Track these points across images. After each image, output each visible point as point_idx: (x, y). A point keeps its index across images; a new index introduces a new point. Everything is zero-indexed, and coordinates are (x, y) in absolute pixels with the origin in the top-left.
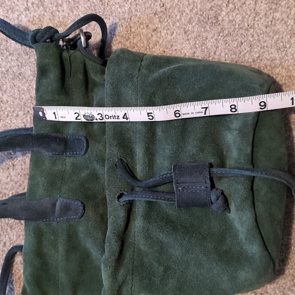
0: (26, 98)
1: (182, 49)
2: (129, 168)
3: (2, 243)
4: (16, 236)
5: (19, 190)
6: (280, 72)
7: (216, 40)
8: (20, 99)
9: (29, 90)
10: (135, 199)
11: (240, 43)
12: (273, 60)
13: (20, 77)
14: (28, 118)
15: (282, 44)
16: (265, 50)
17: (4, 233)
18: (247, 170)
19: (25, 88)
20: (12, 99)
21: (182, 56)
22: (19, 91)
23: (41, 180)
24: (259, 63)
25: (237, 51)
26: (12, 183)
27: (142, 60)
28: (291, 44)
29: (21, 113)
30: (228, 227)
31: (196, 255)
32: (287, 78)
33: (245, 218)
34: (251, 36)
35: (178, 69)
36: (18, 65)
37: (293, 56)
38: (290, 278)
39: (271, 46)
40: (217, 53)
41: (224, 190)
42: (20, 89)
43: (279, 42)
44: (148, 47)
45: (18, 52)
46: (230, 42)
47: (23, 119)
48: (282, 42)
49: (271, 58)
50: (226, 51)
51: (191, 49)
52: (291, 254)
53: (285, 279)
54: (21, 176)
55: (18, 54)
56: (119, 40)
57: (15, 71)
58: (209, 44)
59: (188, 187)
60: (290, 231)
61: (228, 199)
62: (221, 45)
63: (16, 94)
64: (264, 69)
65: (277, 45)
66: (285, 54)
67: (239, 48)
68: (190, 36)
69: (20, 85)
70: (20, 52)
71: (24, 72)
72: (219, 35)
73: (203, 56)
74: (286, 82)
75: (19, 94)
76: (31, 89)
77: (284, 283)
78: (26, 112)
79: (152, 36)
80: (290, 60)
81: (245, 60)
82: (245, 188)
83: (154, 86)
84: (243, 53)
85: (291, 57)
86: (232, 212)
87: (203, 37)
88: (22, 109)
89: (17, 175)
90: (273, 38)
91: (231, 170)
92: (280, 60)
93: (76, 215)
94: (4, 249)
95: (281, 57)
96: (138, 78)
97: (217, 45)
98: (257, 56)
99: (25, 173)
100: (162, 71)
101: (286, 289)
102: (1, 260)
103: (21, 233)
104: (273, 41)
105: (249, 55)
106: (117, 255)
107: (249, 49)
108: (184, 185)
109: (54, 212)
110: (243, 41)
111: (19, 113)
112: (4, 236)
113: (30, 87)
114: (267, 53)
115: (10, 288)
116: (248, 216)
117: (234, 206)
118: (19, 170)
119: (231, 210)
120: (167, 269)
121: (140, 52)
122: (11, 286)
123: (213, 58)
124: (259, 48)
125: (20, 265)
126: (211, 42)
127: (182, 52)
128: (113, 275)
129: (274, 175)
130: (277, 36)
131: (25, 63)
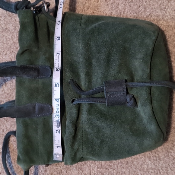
0: (11, 43)
1: (104, 11)
2: (77, 84)
3: (2, 130)
4: (10, 125)
5: (10, 98)
6: (163, 23)
7: (124, 4)
8: (7, 44)
9: (12, 38)
10: (82, 102)
11: (138, 6)
12: (158, 16)
13: (7, 30)
14: (13, 55)
15: (163, 6)
16: (153, 11)
17: (2, 124)
18: (148, 83)
19: (10, 37)
20: (2, 44)
21: (104, 15)
22: (6, 39)
23: (25, 93)
24: (150, 18)
25: (137, 11)
26: (6, 94)
27: (81, 19)
28: (169, 7)
29: (8, 52)
30: (136, 115)
31: (119, 132)
32: (167, 26)
33: (146, 110)
34: (145, 2)
35: (104, 24)
36: (5, 23)
37: (170, 13)
38: (171, 142)
39: (157, 7)
40: (125, 13)
41: (134, 94)
42: (7, 38)
43: (161, 5)
44: (83, 10)
45: (4, 15)
46: (133, 6)
47: (10, 56)
48: (163, 5)
49: (157, 15)
50: (131, 11)
51: (110, 10)
52: (171, 129)
53: (168, 143)
54: (11, 90)
55: (5, 16)
56: (66, 6)
57: (3, 27)
58: (120, 8)
59: (113, 94)
60: (171, 116)
61: (136, 100)
62: (127, 7)
63: (5, 41)
64: (153, 22)
65: (160, 7)
66: (166, 13)
67: (138, 9)
68: (108, 2)
69: (7, 35)
70: (5, 15)
71: (9, 27)
72: (126, 2)
73: (117, 15)
74: (166, 29)
75: (7, 41)
76: (14, 38)
77: (167, 146)
78: (11, 52)
79: (86, 3)
80: (168, 16)
81: (142, 17)
82: (146, 93)
83: (90, 35)
84: (140, 12)
85: (169, 14)
86: (139, 107)
87: (116, 3)
88: (9, 50)
89: (8, 90)
90: (158, 3)
91: (138, 83)
92: (162, 16)
93: (48, 113)
94: (3, 133)
95: (163, 14)
96: (80, 30)
97: (125, 8)
98: (149, 14)
99: (13, 88)
100: (94, 25)
101: (169, 149)
102: (2, 140)
103: (13, 124)
104: (158, 5)
105: (144, 13)
106: (73, 135)
107: (144, 10)
108: (111, 93)
109: (35, 112)
110: (140, 5)
111: (7, 52)
112: (2, 126)
113: (13, 37)
114: (154, 12)
115: (8, 156)
116: (148, 109)
117: (140, 104)
118: (9, 87)
119: (138, 106)
120: (102, 141)
121: (79, 13)
122: (9, 155)
123: (123, 16)
124: (150, 9)
125: (13, 142)
126: (121, 6)
127: (104, 12)
128: (71, 146)
129: (163, 84)
130: (160, 2)
131: (9, 22)
